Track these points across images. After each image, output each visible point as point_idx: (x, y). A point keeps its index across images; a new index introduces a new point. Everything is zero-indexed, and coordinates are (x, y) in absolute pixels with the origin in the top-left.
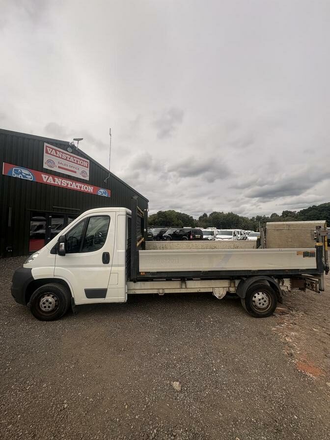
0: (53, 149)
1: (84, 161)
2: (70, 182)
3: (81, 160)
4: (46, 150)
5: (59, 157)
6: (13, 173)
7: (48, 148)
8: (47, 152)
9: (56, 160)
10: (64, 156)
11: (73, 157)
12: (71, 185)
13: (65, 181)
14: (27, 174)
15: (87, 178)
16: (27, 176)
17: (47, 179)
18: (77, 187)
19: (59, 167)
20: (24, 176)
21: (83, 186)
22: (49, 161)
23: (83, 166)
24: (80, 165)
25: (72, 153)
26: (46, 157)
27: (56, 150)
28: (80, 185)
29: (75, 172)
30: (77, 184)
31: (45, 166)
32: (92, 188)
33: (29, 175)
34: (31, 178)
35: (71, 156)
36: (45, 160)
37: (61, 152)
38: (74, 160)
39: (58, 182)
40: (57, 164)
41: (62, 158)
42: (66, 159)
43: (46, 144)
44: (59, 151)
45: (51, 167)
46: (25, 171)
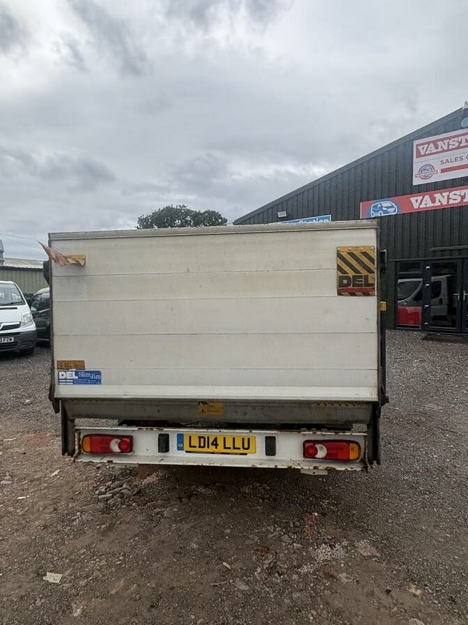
0: (428, 143)
4: (418, 150)
5: (444, 151)
6: (372, 212)
7: (419, 147)
8: (419, 155)
9: (435, 161)
10: (454, 143)
13: (458, 192)
14: (388, 207)
16: (389, 210)
17: (420, 203)
19: (443, 171)
20: (385, 212)
22: (422, 169)
26: (417, 164)
27: (435, 143)
31: (417, 181)
33: (392, 207)
34: (395, 211)
36: (415, 171)
37: (446, 139)
39: (442, 199)
40: (438, 168)
41: (448, 150)
42: (459, 147)
43: (416, 143)
44: (442, 140)
45: (426, 177)
46: (386, 204)
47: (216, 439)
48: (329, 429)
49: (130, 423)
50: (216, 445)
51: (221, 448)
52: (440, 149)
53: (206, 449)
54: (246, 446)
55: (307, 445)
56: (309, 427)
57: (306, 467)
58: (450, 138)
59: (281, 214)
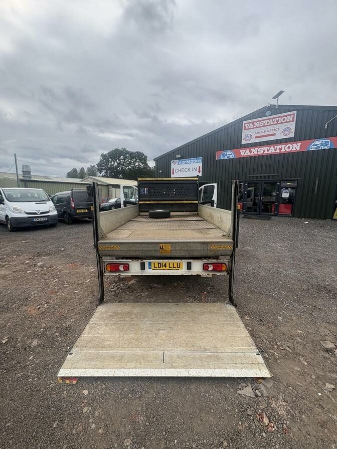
0: (250, 123)
1: (286, 116)
2: (266, 148)
3: (282, 117)
4: (245, 126)
5: (257, 127)
6: (222, 157)
8: (245, 129)
9: (253, 133)
10: (262, 124)
11: (272, 119)
12: (268, 151)
13: (262, 148)
14: (230, 155)
15: (292, 135)
17: (245, 153)
18: (276, 150)
19: (256, 137)
20: (228, 157)
21: (283, 146)
22: (246, 136)
23: (286, 122)
24: (282, 123)
25: (271, 115)
26: (244, 133)
27: (253, 123)
28: (280, 147)
29: (274, 134)
30: (276, 147)
31: (243, 142)
32: (299, 144)
33: (231, 154)
34: (232, 157)
35: (269, 119)
36: (243, 137)
37: (258, 121)
38: (274, 122)
39: (255, 152)
40: (254, 136)
41: (259, 127)
42: (264, 126)
43: (244, 122)
44: (256, 122)
45: (248, 140)
46: (229, 153)
47: (165, 264)
48: (214, 259)
49: (127, 258)
50: (166, 266)
51: (168, 267)
52: (255, 127)
53: (161, 268)
54: (179, 266)
55: (205, 265)
56: (205, 258)
57: (204, 274)
58: (260, 121)
59: (178, 156)
